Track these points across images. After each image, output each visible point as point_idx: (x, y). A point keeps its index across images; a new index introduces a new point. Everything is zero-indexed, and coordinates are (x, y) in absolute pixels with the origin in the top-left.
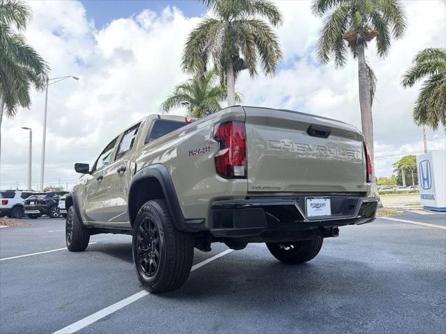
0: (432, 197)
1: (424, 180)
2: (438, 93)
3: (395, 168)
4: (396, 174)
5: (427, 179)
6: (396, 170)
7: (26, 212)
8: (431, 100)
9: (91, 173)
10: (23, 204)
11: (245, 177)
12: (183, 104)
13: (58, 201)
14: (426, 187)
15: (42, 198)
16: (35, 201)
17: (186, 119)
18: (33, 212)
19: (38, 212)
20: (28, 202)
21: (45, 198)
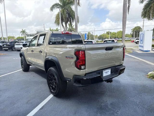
0: (143, 47)
1: (141, 40)
2: (151, 6)
3: (132, 31)
4: (132, 33)
5: (142, 40)
6: (132, 32)
7: (3, 49)
8: (148, 9)
9: (28, 47)
10: (2, 45)
11: (85, 69)
12: (58, 8)
13: (14, 45)
14: (141, 43)
15: (8, 44)
16: (6, 45)
17: (62, 32)
18: (6, 49)
19: (7, 49)
20: (3, 45)
21: (10, 44)
